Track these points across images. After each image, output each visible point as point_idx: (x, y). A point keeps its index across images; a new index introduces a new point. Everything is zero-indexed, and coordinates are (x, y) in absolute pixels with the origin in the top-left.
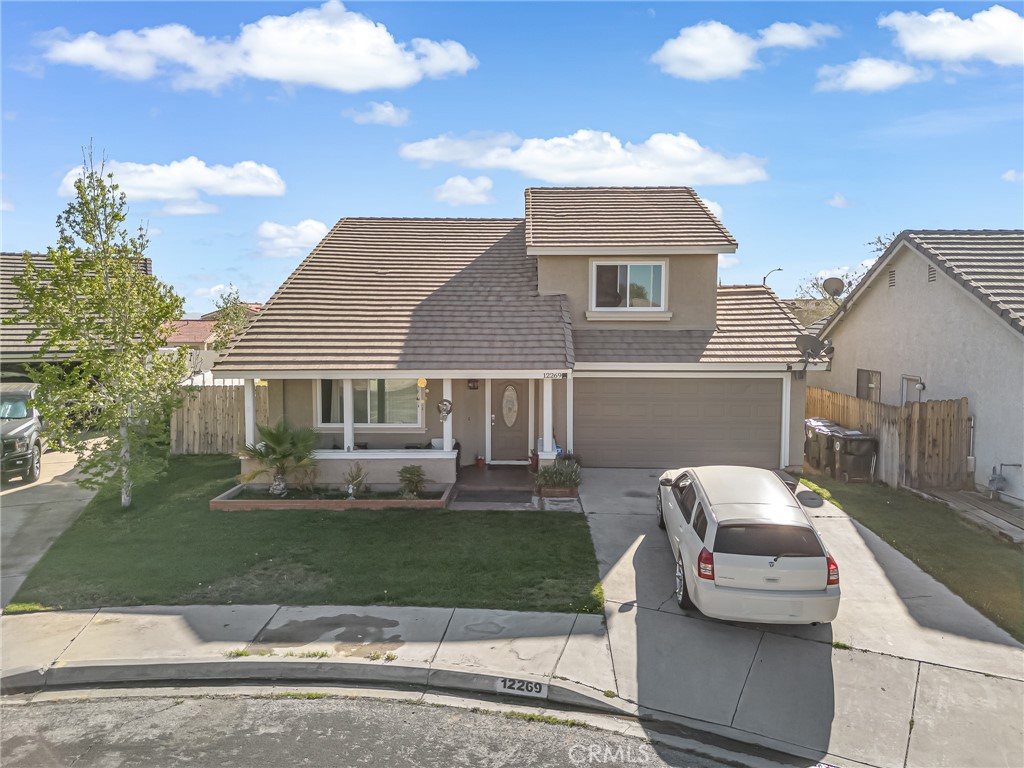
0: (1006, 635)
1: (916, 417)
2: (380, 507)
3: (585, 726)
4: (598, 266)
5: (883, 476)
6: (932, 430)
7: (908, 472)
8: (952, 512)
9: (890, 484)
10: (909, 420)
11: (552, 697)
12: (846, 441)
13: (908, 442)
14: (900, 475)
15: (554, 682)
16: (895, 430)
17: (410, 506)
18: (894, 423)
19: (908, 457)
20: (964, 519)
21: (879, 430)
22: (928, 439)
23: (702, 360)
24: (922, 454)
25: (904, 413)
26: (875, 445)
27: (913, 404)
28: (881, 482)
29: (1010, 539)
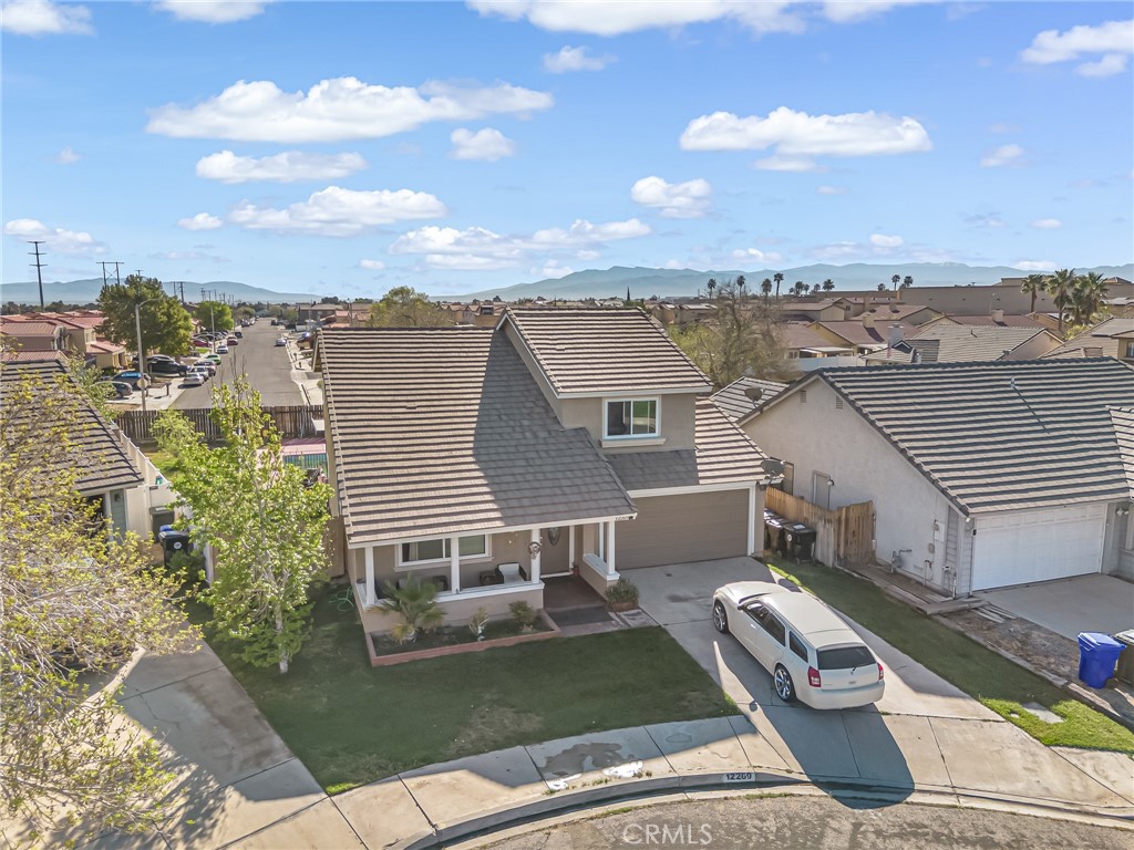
0: (956, 690)
1: (843, 517)
2: (512, 644)
3: (792, 795)
4: (609, 403)
5: (819, 557)
6: (853, 525)
7: (838, 556)
8: (876, 589)
9: (825, 562)
10: (839, 520)
11: (759, 780)
12: (795, 535)
13: (839, 535)
14: (834, 559)
15: (758, 770)
16: (831, 528)
17: (535, 639)
18: (829, 521)
19: (839, 545)
20: (888, 595)
21: (816, 524)
22: (851, 531)
23: (701, 482)
24: (846, 542)
25: (837, 515)
26: (813, 536)
27: (842, 508)
28: (818, 562)
29: (925, 613)
